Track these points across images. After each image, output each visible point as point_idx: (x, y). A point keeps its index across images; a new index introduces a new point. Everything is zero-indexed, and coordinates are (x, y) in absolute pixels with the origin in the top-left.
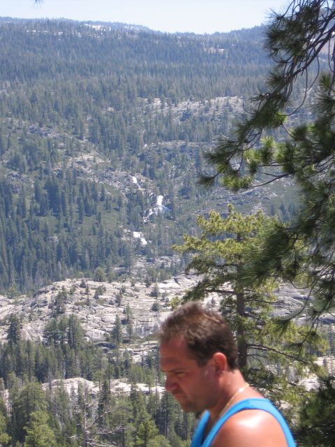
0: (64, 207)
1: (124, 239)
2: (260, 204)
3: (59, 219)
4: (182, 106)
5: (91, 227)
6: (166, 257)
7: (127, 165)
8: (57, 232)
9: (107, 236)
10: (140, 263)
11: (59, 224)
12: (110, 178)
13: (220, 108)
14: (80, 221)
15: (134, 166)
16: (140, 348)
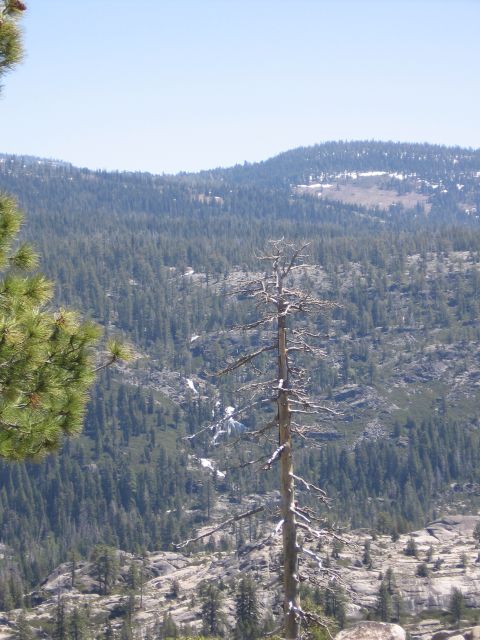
0: (101, 422)
1: (189, 468)
2: (376, 420)
3: (97, 440)
4: (236, 278)
5: (142, 450)
6: (257, 496)
7: (177, 363)
8: (94, 458)
9: (170, 465)
10: (221, 504)
11: (97, 446)
12: (156, 380)
13: (296, 282)
14: (125, 443)
15: (187, 363)
16: (418, 630)
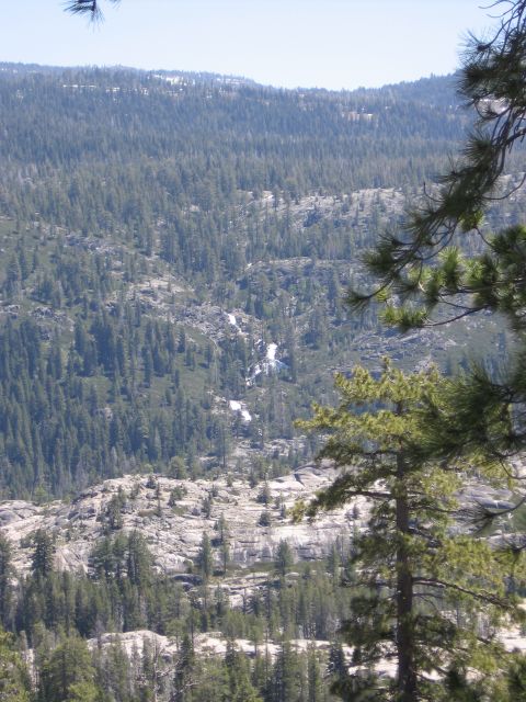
0: (121, 362)
1: (215, 412)
2: (429, 358)
3: (114, 381)
4: (307, 203)
5: (164, 394)
6: (282, 441)
7: (221, 296)
8: (110, 401)
9: (188, 408)
10: (240, 451)
11: (113, 388)
12: (193, 316)
13: (366, 206)
14: (146, 384)
15: (231, 297)
16: (240, 583)
